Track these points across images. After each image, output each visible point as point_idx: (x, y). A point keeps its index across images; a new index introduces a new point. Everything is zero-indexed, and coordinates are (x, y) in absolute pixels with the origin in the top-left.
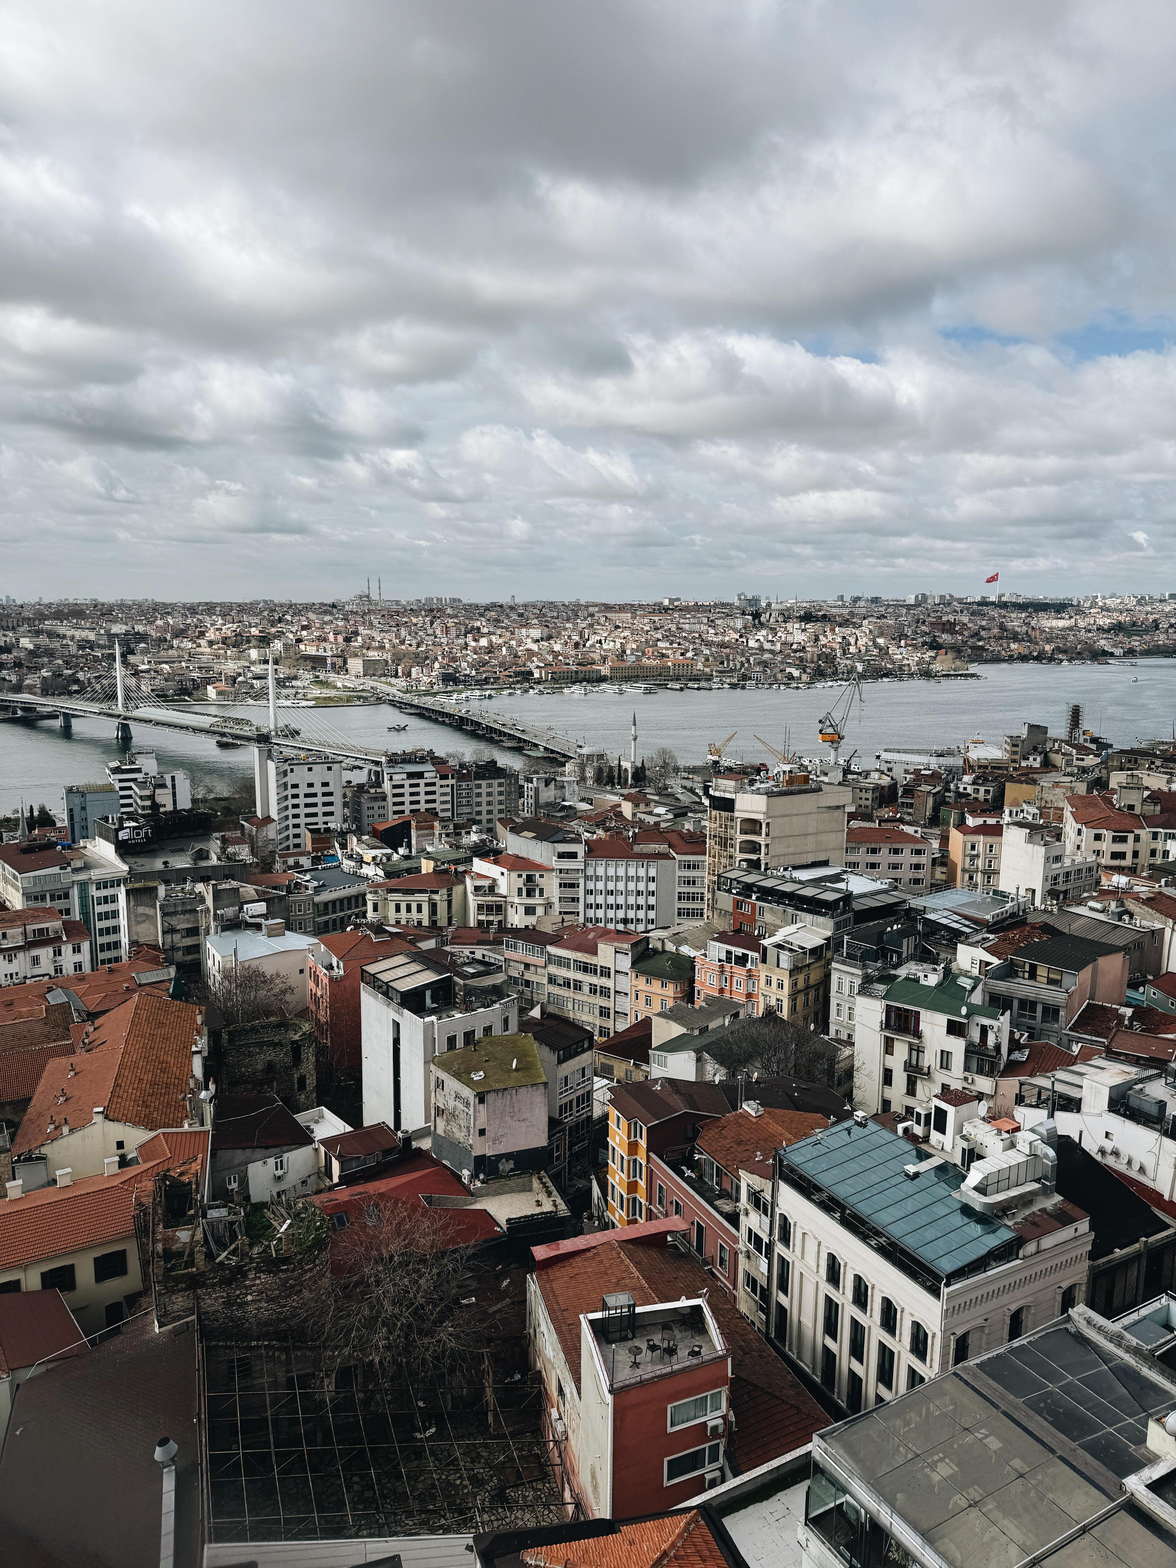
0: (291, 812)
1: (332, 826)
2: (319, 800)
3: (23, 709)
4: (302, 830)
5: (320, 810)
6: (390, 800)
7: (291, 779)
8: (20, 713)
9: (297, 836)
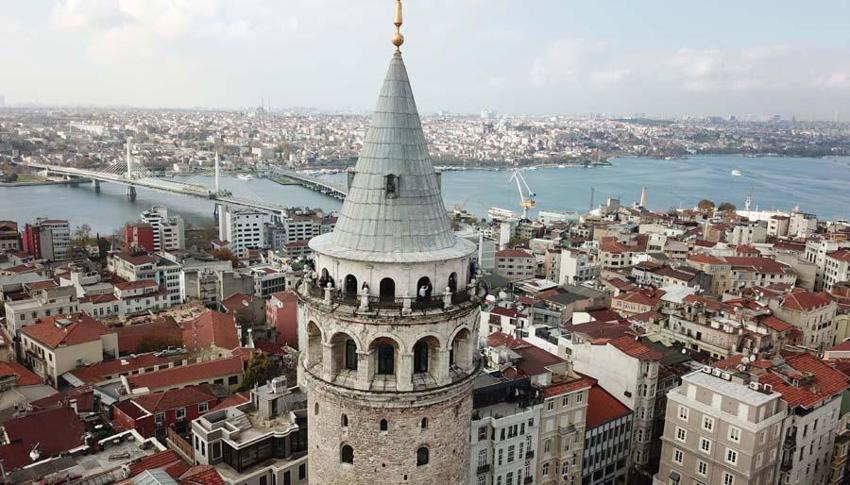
0: (238, 238)
1: (259, 245)
2: (252, 232)
3: (71, 176)
4: (244, 248)
5: (252, 237)
6: (288, 233)
7: (238, 222)
8: (69, 178)
9: (241, 250)
